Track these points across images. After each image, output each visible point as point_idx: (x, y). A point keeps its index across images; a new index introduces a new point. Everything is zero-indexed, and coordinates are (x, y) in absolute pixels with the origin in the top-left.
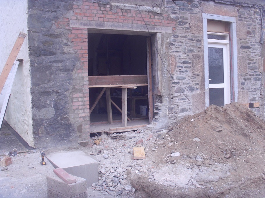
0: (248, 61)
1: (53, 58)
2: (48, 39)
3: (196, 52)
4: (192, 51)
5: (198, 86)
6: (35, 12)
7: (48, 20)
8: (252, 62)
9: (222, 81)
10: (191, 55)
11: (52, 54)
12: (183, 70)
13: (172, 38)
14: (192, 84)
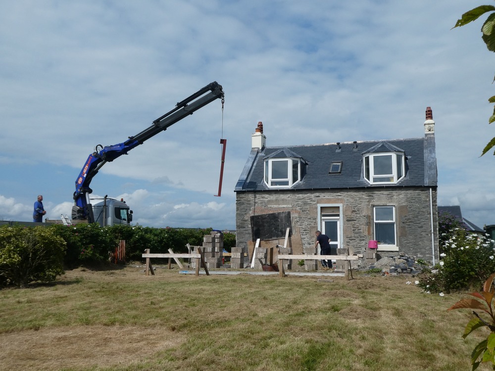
0: (353, 229)
1: (244, 229)
2: (243, 222)
3: (313, 224)
4: (310, 224)
5: (313, 242)
6: (238, 212)
7: (243, 215)
8: (357, 229)
9: (336, 240)
10: (309, 226)
11: (245, 228)
12: (304, 234)
13: (298, 218)
14: (310, 241)
